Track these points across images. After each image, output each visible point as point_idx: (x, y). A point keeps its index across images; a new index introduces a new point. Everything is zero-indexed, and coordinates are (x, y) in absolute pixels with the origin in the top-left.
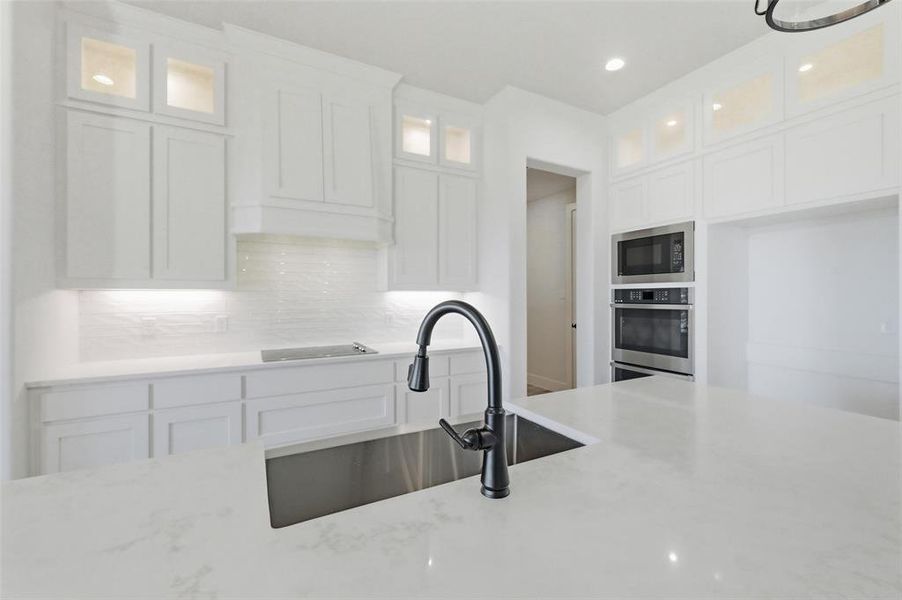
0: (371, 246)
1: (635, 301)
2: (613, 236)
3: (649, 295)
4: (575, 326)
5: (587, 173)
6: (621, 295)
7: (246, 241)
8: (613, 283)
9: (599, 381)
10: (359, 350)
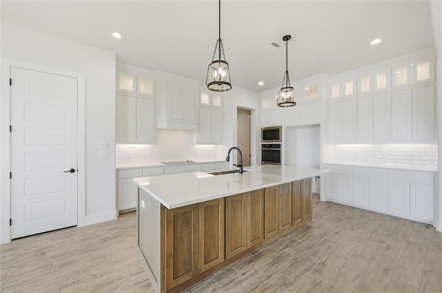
0: (191, 131)
1: (268, 148)
2: (262, 129)
3: (271, 146)
4: (250, 156)
5: (254, 110)
6: (263, 146)
7: (159, 130)
8: (262, 142)
9: (257, 164)
10: (188, 162)
